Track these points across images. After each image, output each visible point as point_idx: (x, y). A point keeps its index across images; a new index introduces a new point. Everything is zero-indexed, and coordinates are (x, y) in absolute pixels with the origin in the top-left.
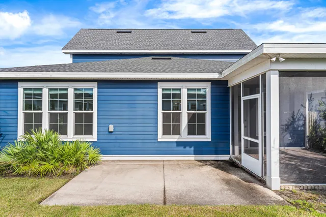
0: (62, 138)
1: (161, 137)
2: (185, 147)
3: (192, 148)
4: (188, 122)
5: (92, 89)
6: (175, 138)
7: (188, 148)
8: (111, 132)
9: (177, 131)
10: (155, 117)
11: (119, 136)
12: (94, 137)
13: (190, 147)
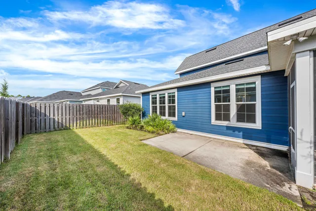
0: (163, 117)
1: (213, 121)
2: (234, 131)
3: (241, 133)
4: (238, 111)
5: (174, 93)
6: (225, 123)
7: (237, 132)
8: (183, 116)
9: (227, 118)
10: (209, 108)
11: (188, 119)
12: (176, 119)
13: (239, 132)
